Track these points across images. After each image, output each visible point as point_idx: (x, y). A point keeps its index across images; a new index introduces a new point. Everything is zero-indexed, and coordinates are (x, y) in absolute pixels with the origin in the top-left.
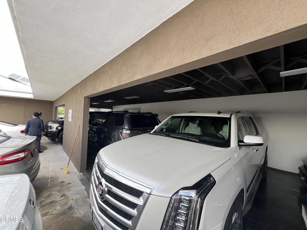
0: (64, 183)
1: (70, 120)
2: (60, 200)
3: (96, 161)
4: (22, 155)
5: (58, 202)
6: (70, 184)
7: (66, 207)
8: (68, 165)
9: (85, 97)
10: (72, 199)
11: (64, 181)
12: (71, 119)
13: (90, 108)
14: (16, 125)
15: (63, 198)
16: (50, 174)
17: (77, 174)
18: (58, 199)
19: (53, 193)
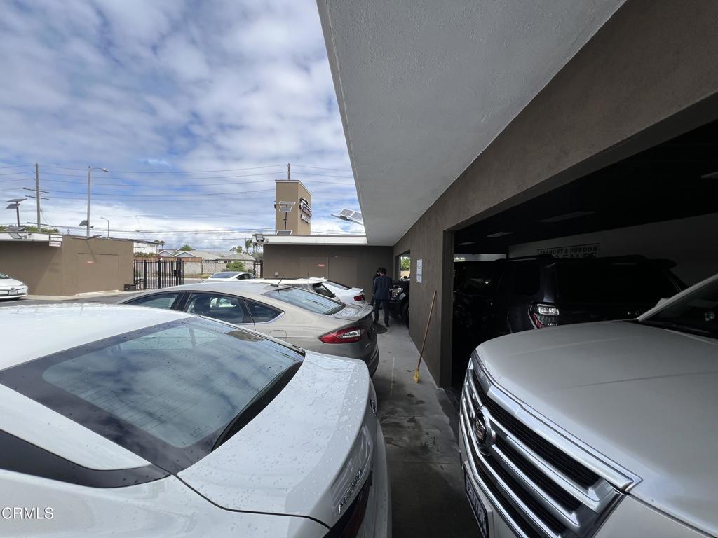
0: (412, 398)
1: (419, 279)
2: (409, 427)
3: (471, 367)
4: (357, 333)
5: (405, 428)
6: (422, 402)
7: (418, 443)
8: (419, 366)
9: (444, 231)
10: (428, 434)
11: (413, 394)
12: (421, 278)
13: (455, 255)
14: (349, 288)
15: (413, 424)
16: (392, 375)
17: (435, 389)
18: (406, 423)
19: (398, 409)
